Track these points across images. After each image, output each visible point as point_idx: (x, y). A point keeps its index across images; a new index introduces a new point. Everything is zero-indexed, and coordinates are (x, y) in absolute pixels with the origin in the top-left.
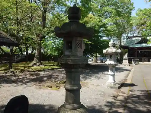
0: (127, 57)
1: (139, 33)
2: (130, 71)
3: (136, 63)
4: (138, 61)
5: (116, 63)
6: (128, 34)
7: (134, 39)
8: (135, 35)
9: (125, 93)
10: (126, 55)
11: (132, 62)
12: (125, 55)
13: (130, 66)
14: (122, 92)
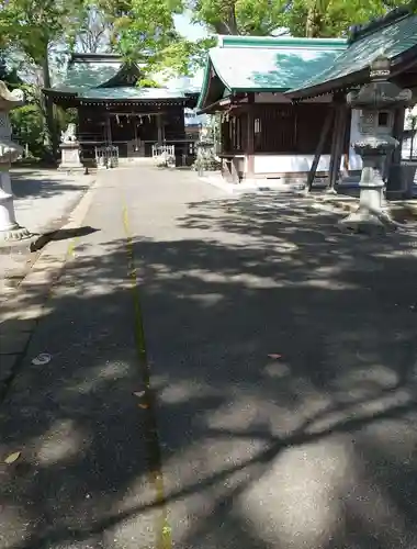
0: (73, 137)
1: (112, 44)
2: (84, 188)
3: (109, 164)
4: (114, 153)
5: (12, 149)
6: (73, 43)
7: (96, 66)
8: (99, 51)
9: (56, 260)
10: (71, 128)
11: (97, 157)
12: (65, 130)
13: (87, 173)
14: (46, 258)
